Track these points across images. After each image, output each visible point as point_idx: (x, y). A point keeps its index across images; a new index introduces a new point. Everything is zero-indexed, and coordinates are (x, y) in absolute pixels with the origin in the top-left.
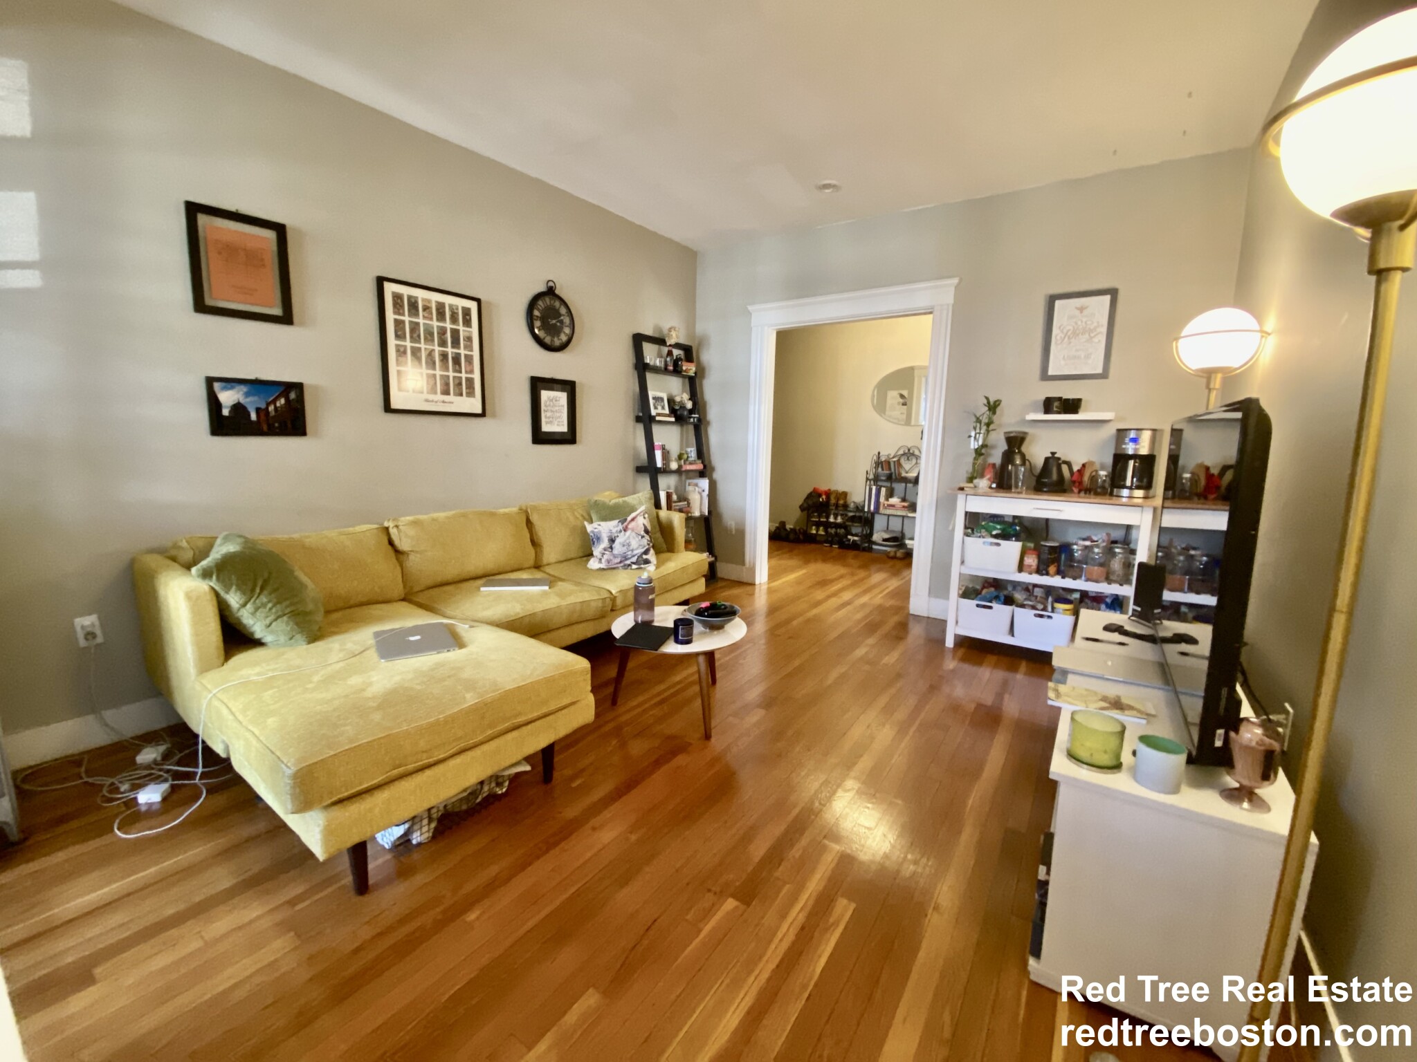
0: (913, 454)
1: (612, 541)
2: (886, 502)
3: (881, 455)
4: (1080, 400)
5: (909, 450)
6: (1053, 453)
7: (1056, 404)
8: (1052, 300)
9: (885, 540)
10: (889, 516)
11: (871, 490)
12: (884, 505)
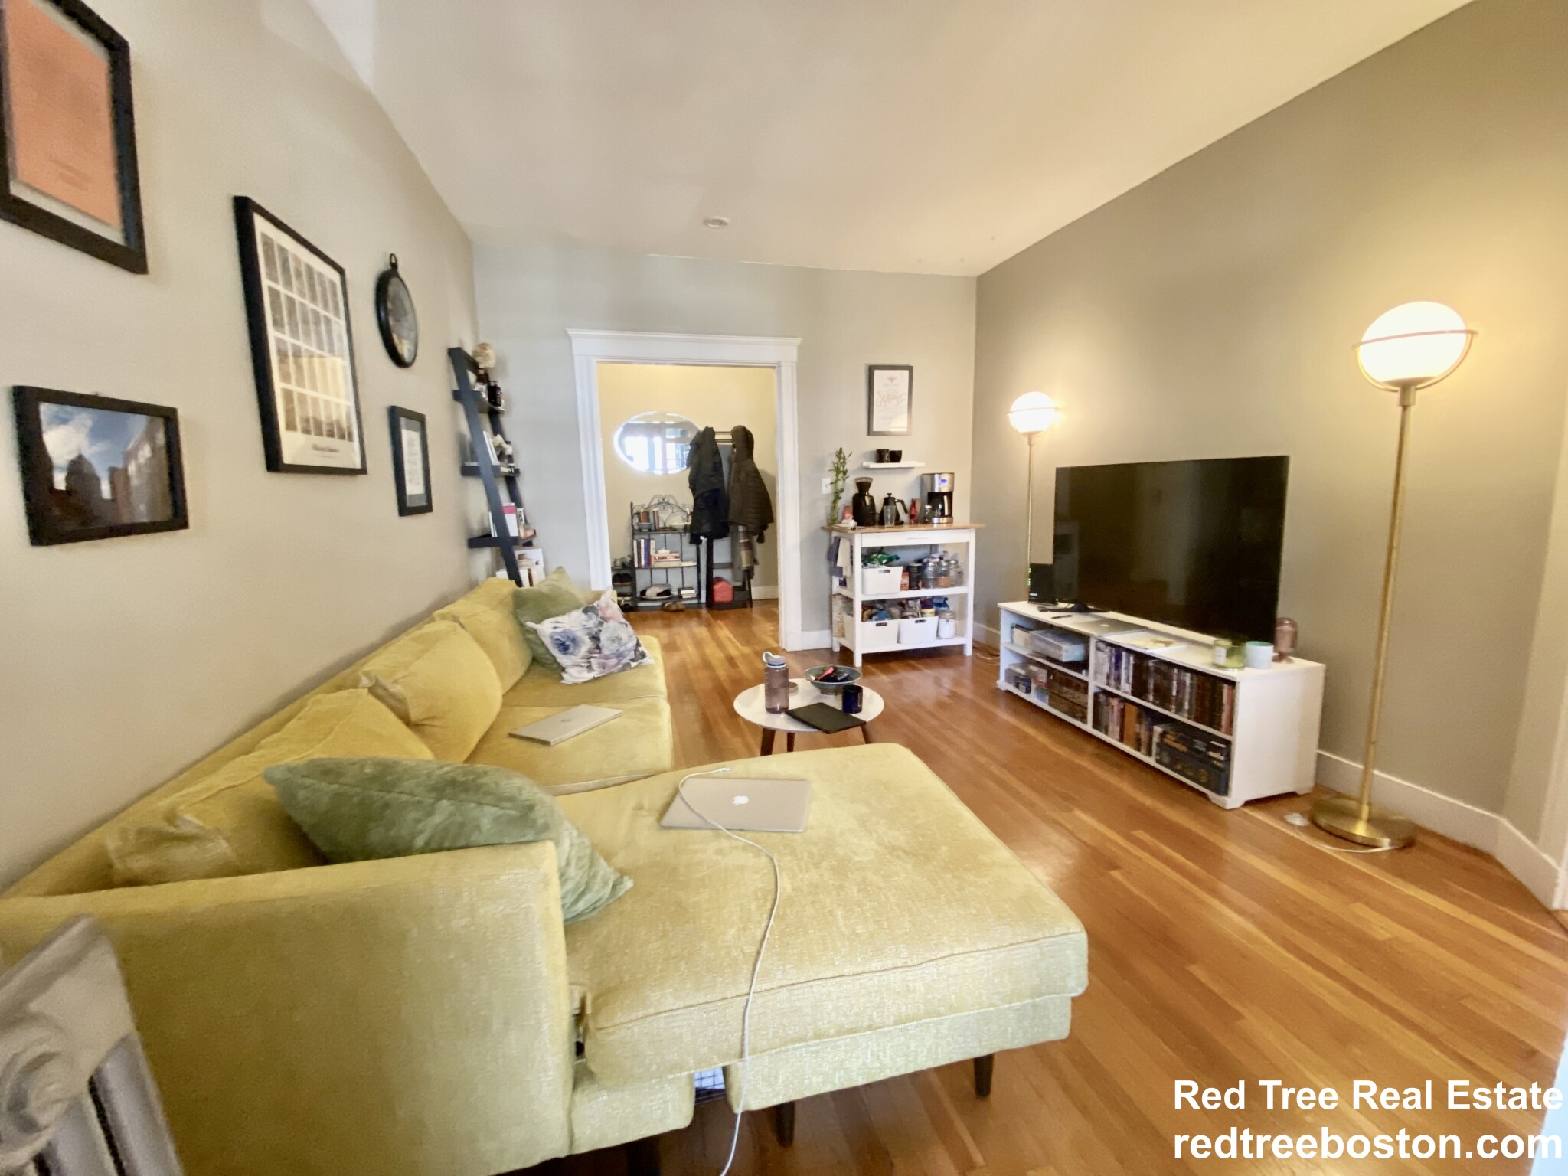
0: (668, 504)
1: (595, 638)
2: (656, 555)
3: (634, 505)
4: (900, 452)
5: (664, 499)
6: (890, 494)
7: (887, 455)
8: (871, 370)
9: (659, 595)
10: (667, 569)
11: (639, 544)
12: (655, 558)
